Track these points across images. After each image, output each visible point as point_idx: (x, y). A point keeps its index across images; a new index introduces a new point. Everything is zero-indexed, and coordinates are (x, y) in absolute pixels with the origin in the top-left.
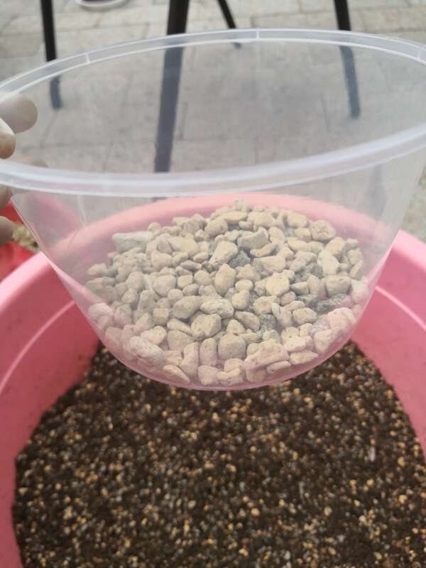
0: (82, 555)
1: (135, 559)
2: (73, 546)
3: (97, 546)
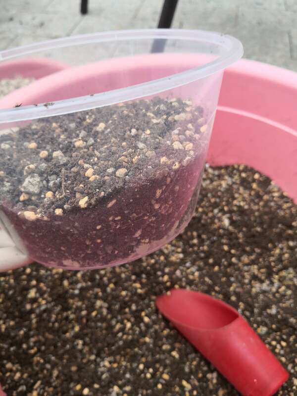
0: (37, 329)
1: (80, 342)
2: (31, 320)
3: (51, 324)
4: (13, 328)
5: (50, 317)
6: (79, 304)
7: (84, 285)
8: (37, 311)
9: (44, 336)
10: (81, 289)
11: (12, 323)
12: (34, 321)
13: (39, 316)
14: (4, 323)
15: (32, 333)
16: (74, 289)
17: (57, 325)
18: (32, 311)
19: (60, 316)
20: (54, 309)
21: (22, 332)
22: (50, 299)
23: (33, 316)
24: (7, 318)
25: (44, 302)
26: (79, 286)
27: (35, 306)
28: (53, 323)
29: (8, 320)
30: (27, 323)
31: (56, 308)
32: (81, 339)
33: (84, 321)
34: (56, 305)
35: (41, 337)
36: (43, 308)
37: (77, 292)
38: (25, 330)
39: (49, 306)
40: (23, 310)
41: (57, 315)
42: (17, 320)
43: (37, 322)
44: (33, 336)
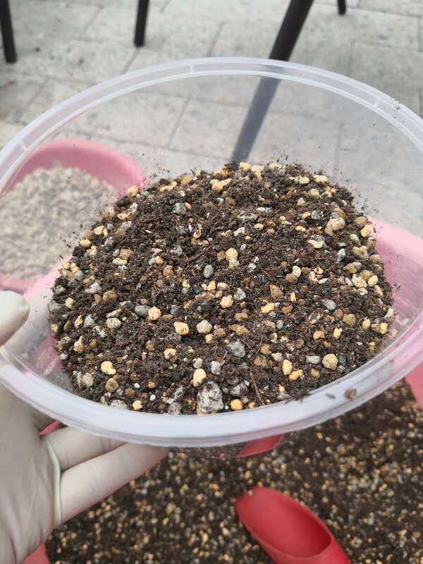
2: (94, 531)
4: (75, 541)
5: (116, 527)
6: (149, 508)
7: (153, 483)
8: (101, 520)
9: (110, 551)
10: (150, 489)
11: (74, 536)
12: (98, 532)
13: (104, 525)
14: (65, 536)
15: (96, 547)
16: (141, 488)
17: (123, 536)
18: (96, 519)
19: (126, 524)
20: (120, 516)
21: (85, 547)
22: (114, 503)
23: (97, 526)
24: (68, 529)
25: (108, 508)
26: (147, 484)
27: (98, 513)
28: (120, 534)
29: (69, 532)
30: (90, 534)
31: (121, 514)
32: (152, 552)
33: (155, 530)
34: (122, 511)
35: (107, 553)
36: (108, 515)
37: (144, 492)
38: (89, 543)
39: (114, 512)
40: (85, 519)
41: (123, 523)
42: (80, 531)
43: (101, 533)
44: (97, 551)
